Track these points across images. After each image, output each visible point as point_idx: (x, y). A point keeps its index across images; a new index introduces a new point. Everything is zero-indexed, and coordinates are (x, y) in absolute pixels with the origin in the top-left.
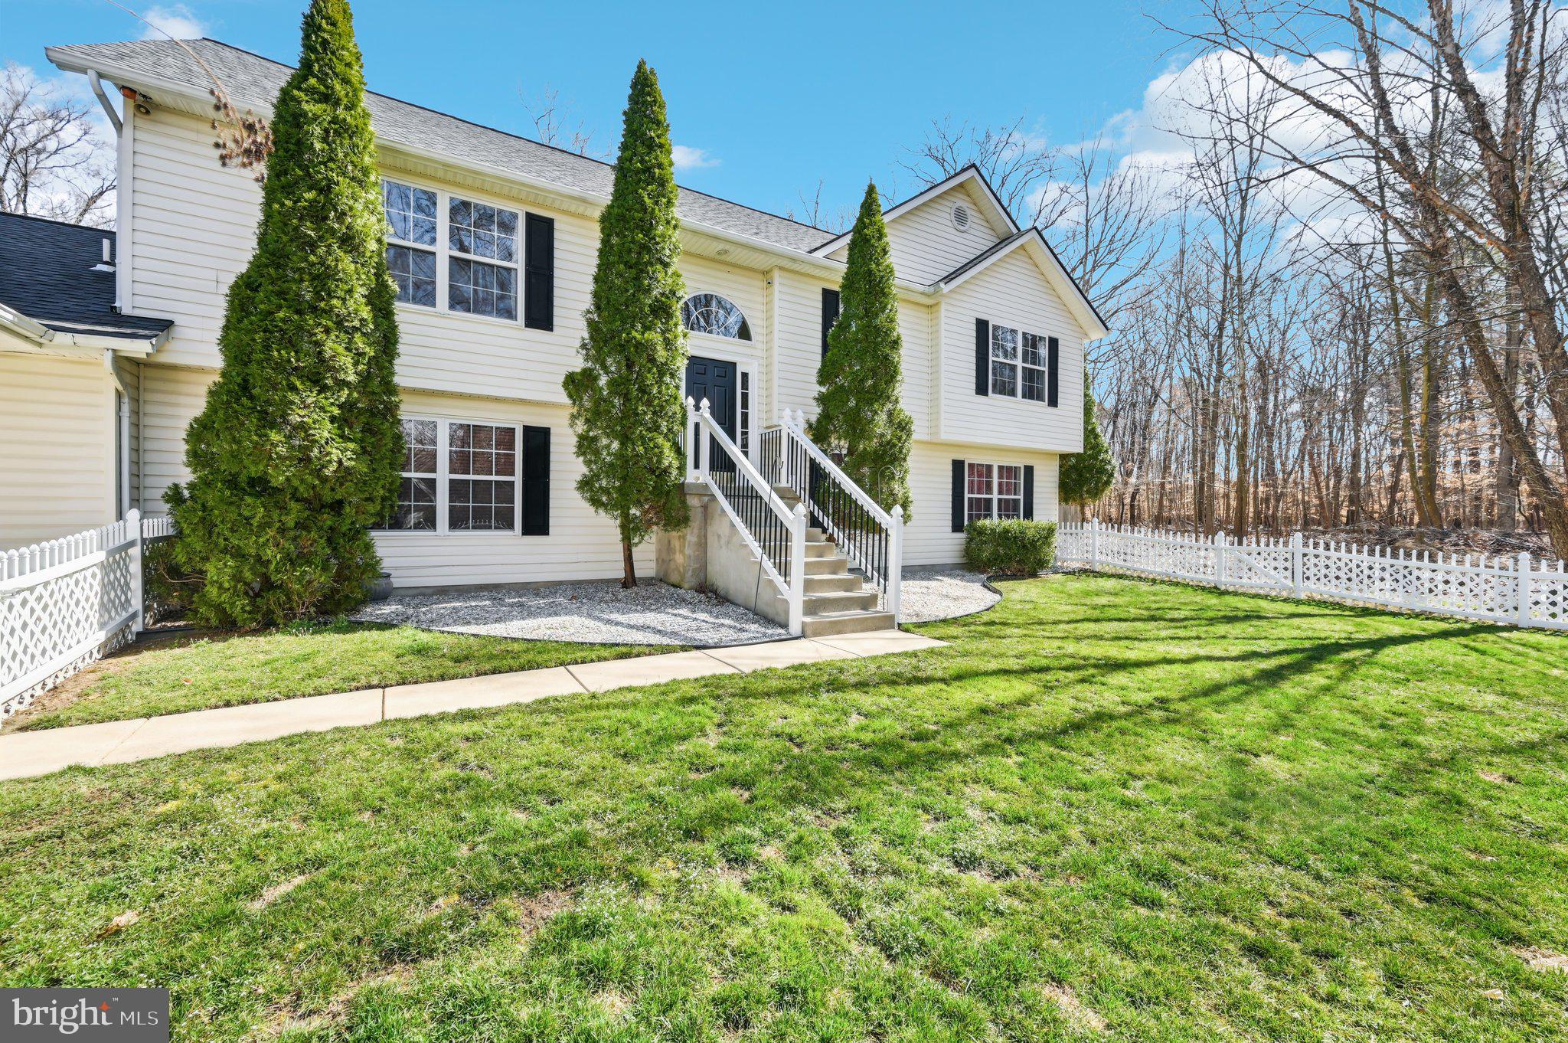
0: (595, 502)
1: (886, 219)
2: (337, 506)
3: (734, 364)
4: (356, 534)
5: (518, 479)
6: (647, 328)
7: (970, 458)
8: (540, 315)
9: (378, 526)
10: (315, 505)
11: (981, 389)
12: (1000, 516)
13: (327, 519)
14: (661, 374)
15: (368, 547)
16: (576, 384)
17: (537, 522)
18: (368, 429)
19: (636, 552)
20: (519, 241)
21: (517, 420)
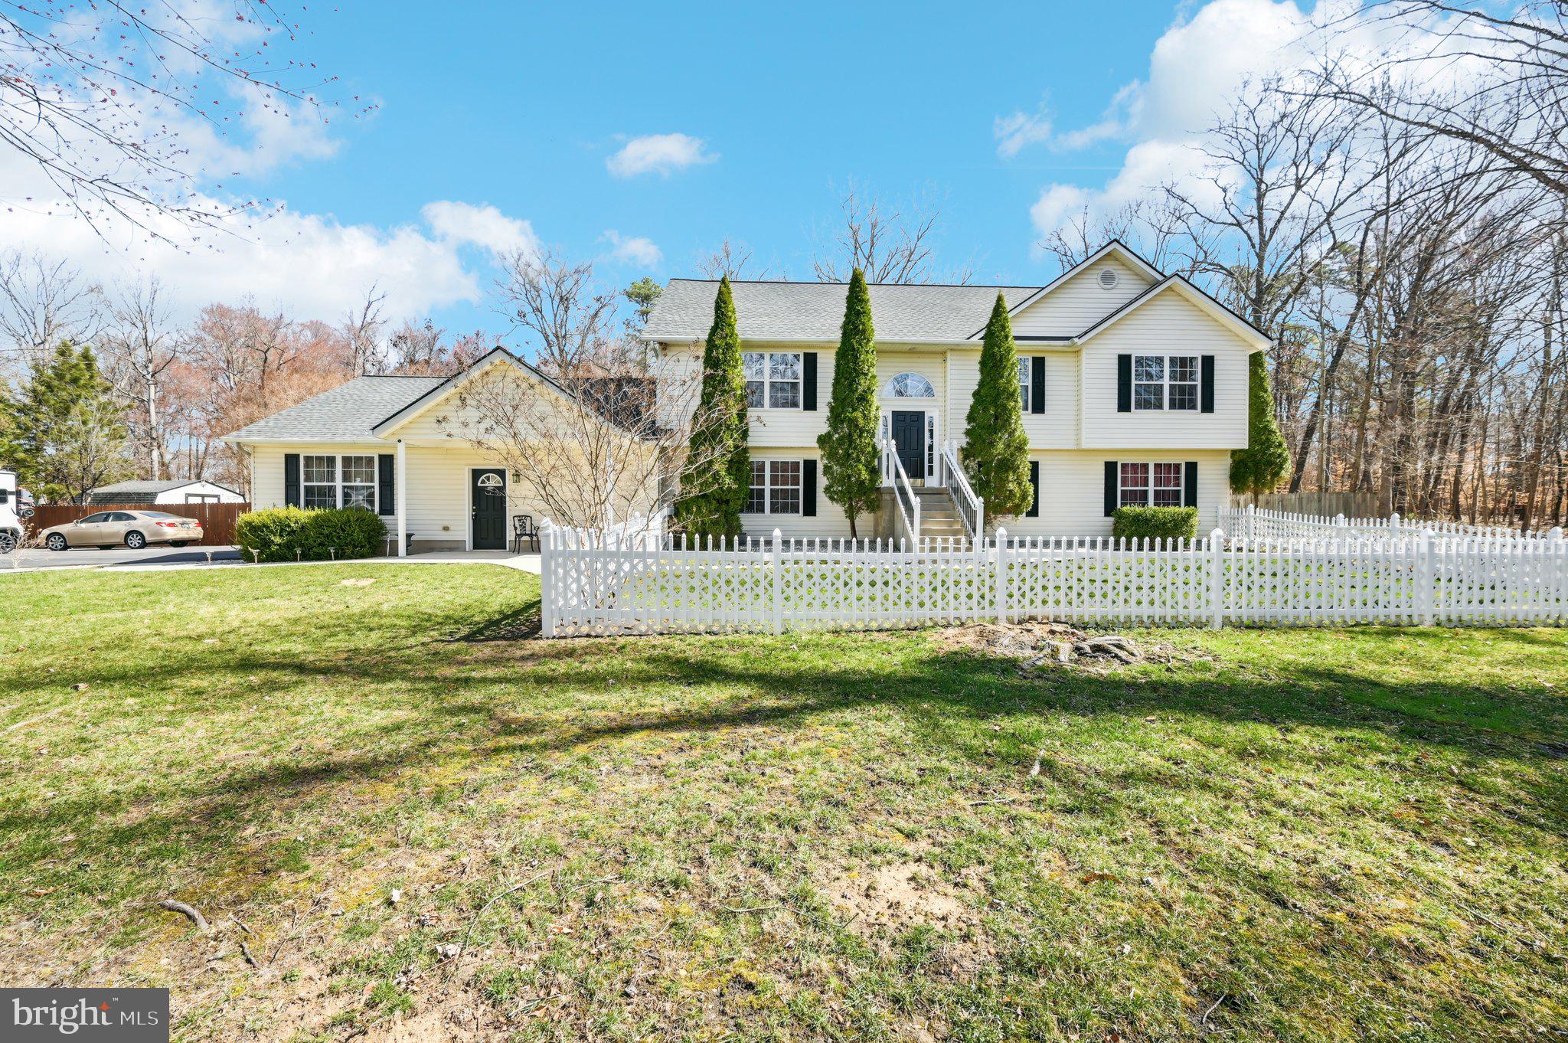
0: (832, 499)
1: (1010, 315)
2: (727, 502)
3: (923, 413)
4: (734, 514)
5: (801, 487)
6: (854, 410)
7: (1121, 460)
8: (811, 404)
9: (742, 511)
10: (720, 501)
11: (1124, 406)
12: (1156, 504)
13: (724, 507)
14: (862, 432)
15: (738, 519)
16: (823, 440)
17: (810, 510)
18: (738, 470)
19: (856, 523)
20: (800, 368)
21: (800, 457)
